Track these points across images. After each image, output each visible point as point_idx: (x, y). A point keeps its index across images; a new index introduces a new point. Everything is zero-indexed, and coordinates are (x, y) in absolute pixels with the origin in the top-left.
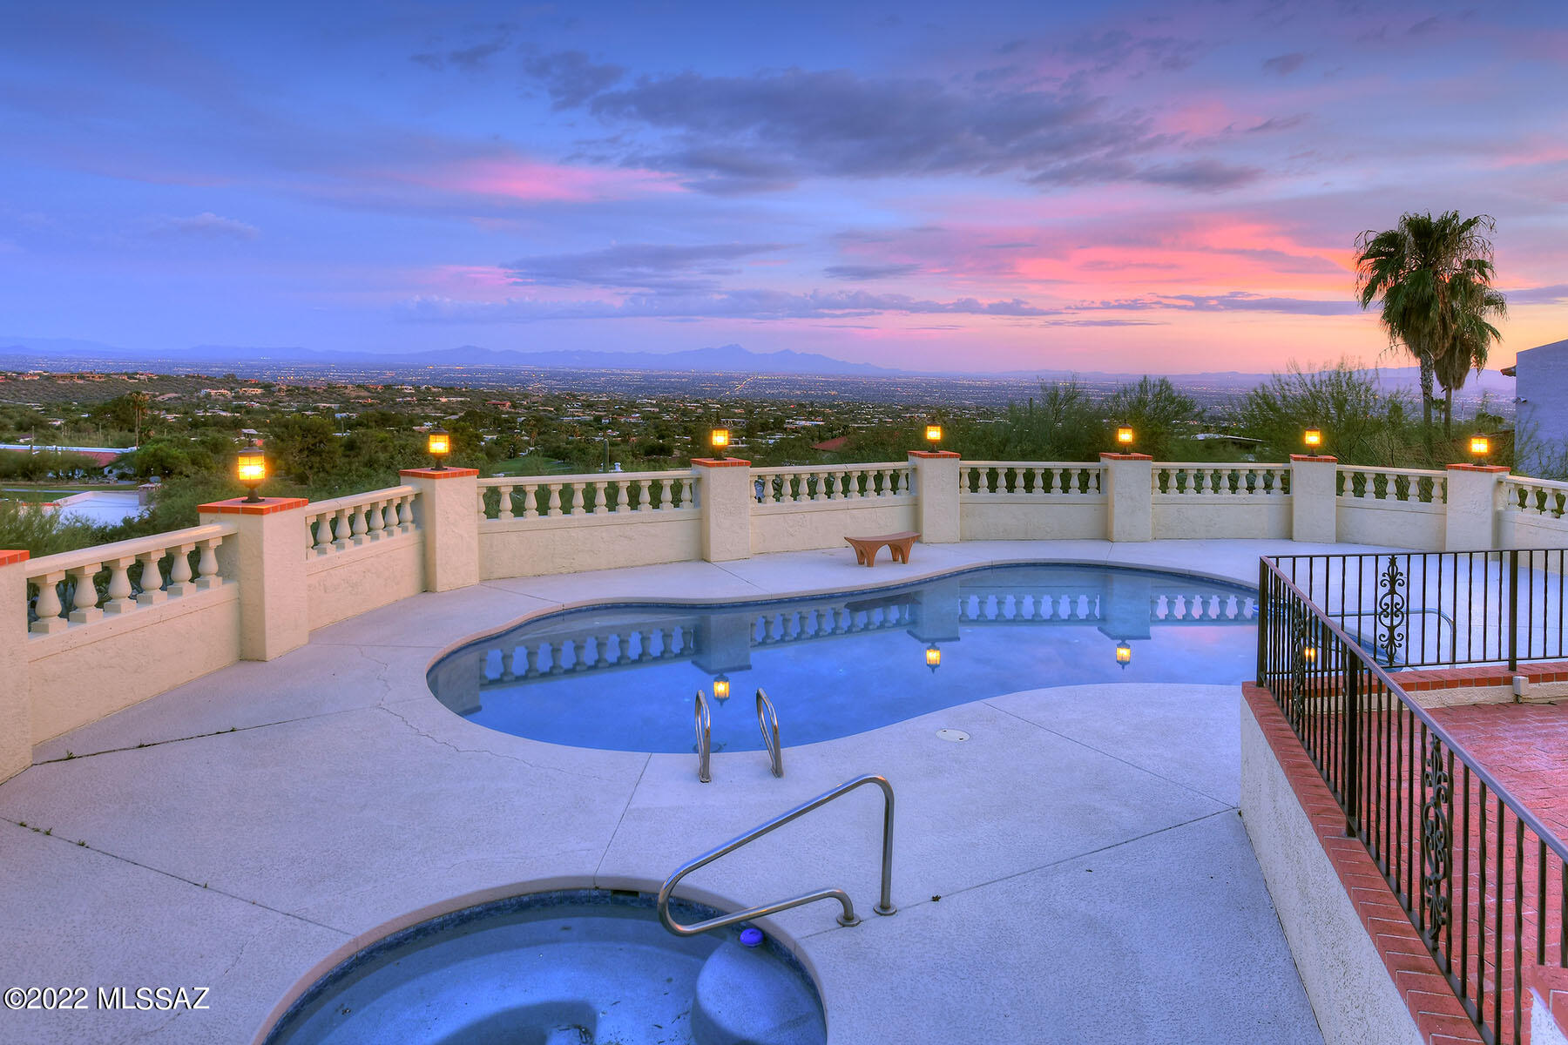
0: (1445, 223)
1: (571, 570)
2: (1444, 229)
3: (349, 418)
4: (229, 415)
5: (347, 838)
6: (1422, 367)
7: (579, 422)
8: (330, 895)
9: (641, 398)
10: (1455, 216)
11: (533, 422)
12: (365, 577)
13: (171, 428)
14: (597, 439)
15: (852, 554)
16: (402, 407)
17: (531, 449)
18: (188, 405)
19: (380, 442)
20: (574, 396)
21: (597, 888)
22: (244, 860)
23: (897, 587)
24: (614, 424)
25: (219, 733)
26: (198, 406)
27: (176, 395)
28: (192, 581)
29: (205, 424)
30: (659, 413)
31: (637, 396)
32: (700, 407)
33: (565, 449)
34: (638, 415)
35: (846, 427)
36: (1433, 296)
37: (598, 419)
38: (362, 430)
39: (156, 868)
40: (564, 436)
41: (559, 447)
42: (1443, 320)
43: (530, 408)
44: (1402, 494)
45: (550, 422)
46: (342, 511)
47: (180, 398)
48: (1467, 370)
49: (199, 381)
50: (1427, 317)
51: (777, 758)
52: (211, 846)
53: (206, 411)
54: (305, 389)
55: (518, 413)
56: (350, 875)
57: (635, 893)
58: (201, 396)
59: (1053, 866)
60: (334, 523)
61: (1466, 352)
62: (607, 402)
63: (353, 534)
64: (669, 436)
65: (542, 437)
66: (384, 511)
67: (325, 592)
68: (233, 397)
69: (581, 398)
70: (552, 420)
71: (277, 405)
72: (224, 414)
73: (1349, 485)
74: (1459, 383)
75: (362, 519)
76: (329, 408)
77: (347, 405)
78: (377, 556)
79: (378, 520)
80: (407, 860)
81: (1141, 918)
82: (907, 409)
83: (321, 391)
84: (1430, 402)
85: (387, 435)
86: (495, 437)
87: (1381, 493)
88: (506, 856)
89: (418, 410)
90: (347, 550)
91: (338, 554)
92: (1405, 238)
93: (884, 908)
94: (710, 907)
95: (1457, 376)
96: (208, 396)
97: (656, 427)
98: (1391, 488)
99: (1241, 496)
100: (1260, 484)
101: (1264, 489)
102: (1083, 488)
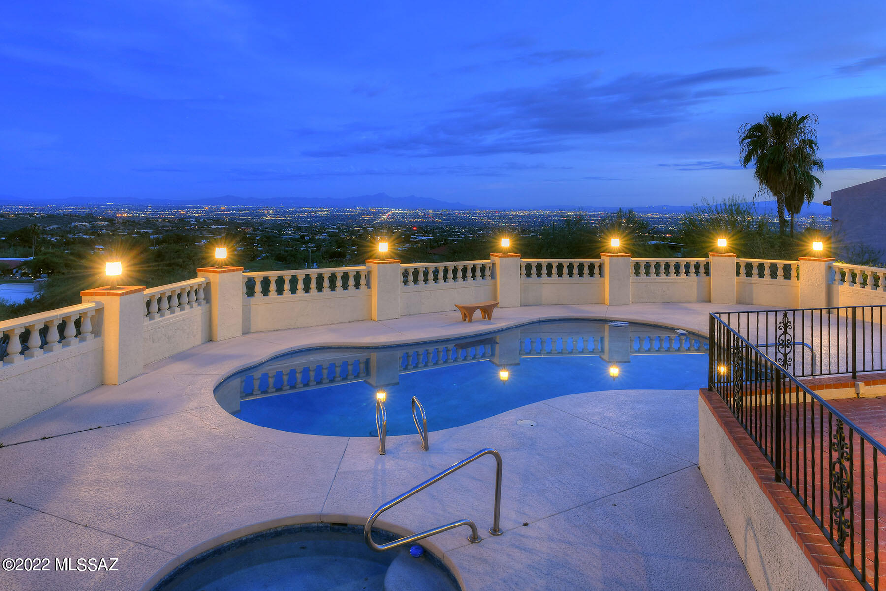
0: (790, 118)
1: (296, 327)
2: (789, 122)
3: (158, 238)
4: (88, 237)
5: (170, 494)
6: (778, 201)
7: (291, 239)
8: (161, 530)
9: (327, 225)
10: (795, 115)
11: (265, 239)
12: (176, 332)
13: (54, 245)
14: (302, 249)
15: (459, 315)
16: (189, 231)
17: (264, 255)
18: (64, 232)
19: (176, 252)
20: (289, 224)
21: (322, 522)
22: (108, 508)
23: (486, 334)
24: (312, 240)
25: (91, 429)
26: (70, 232)
27: (57, 226)
28: (76, 337)
29: (73, 243)
30: (338, 233)
31: (325, 223)
32: (362, 230)
33: (283, 255)
34: (326, 234)
35: (446, 240)
36: (783, 160)
37: (302, 237)
38: (165, 245)
39: (56, 515)
40: (283, 247)
41: (280, 254)
42: (789, 173)
43: (263, 231)
44: (774, 275)
45: (275, 239)
46: (164, 293)
47: (59, 228)
48: (802, 202)
49: (71, 217)
50: (780, 173)
51: (425, 439)
52: (88, 500)
53: (74, 235)
54: (133, 222)
55: (256, 234)
56: (173, 517)
57: (345, 525)
58: (72, 226)
59: (593, 503)
60: (160, 301)
61: (801, 192)
62: (308, 227)
63: (170, 307)
64: (344, 247)
65: (270, 248)
66: (188, 293)
67: (153, 342)
68: (91, 227)
69: (294, 225)
70: (276, 238)
71: (116, 231)
72: (85, 237)
73: (743, 270)
74: (798, 210)
75: (175, 298)
76: (147, 233)
77: (157, 230)
78: (184, 320)
79: (185, 299)
80: (207, 507)
81: (648, 533)
82: (481, 229)
83: (142, 222)
84: (783, 221)
85: (180, 248)
86: (243, 248)
87: (761, 275)
88: (267, 502)
89: (198, 233)
90: (167, 317)
91: (161, 319)
92: (768, 127)
93: (496, 531)
94: (390, 532)
95: (797, 206)
96: (76, 226)
97: (336, 241)
98: (767, 272)
99: (681, 277)
100: (692, 270)
101: (695, 273)
102: (591, 274)
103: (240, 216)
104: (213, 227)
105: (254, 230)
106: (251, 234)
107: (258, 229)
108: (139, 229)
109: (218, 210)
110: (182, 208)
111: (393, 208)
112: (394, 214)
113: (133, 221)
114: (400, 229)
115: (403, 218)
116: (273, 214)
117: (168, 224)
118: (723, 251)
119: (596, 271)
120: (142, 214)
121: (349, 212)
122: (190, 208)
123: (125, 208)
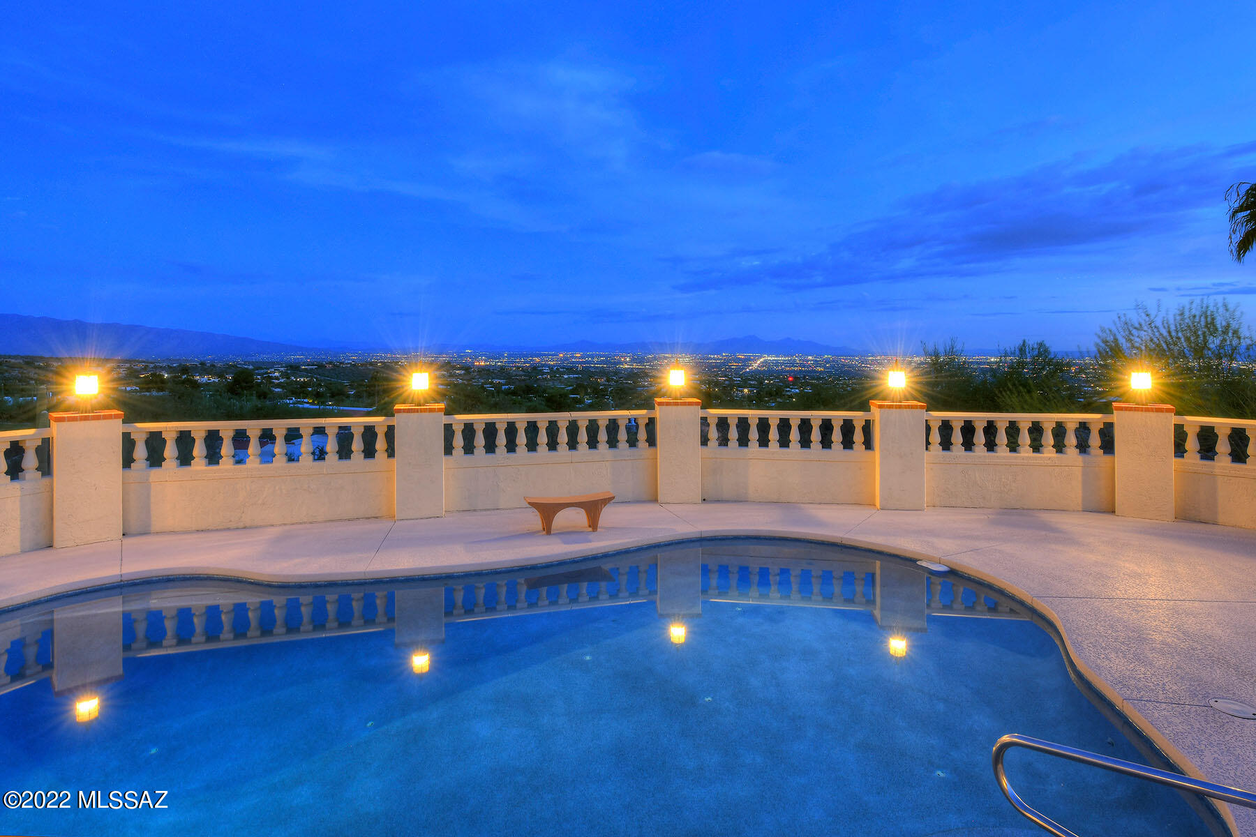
15: (536, 518)
43: (617, 381)
73: (1191, 444)
76: (500, 383)
77: (510, 380)
83: (497, 371)
87: (1239, 456)
99: (1045, 455)
100: (1071, 440)
101: (1077, 447)
102: (848, 443)
103: (596, 364)
104: (566, 377)
105: (608, 380)
106: (604, 385)
107: (612, 379)
108: (493, 378)
109: (573, 357)
110: (537, 356)
111: (765, 354)
112: (765, 362)
113: (489, 370)
114: (772, 380)
115: (777, 366)
116: (630, 361)
117: (521, 373)
118: (1144, 399)
119: (858, 437)
120: (498, 362)
121: (714, 359)
122: (545, 355)
123: (482, 356)
